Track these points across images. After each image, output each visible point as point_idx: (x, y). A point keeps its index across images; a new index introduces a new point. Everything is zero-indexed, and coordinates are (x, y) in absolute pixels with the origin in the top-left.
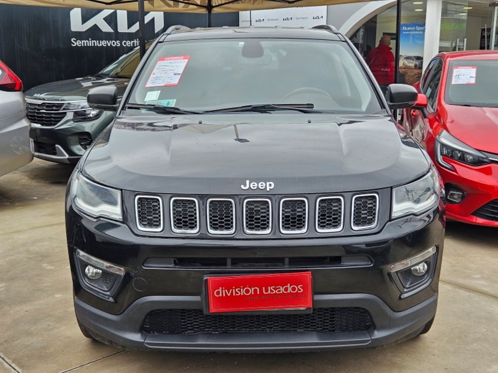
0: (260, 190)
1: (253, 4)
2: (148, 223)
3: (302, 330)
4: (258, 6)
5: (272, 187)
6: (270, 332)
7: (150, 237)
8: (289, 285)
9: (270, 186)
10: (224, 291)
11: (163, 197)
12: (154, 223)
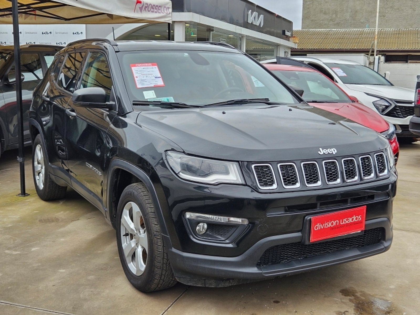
0: (330, 155)
1: (25, 19)
2: (264, 184)
3: (348, 248)
4: (31, 21)
5: (336, 152)
6: (332, 252)
7: (270, 193)
8: (354, 216)
9: (334, 151)
10: (320, 225)
11: (272, 164)
12: (269, 183)
